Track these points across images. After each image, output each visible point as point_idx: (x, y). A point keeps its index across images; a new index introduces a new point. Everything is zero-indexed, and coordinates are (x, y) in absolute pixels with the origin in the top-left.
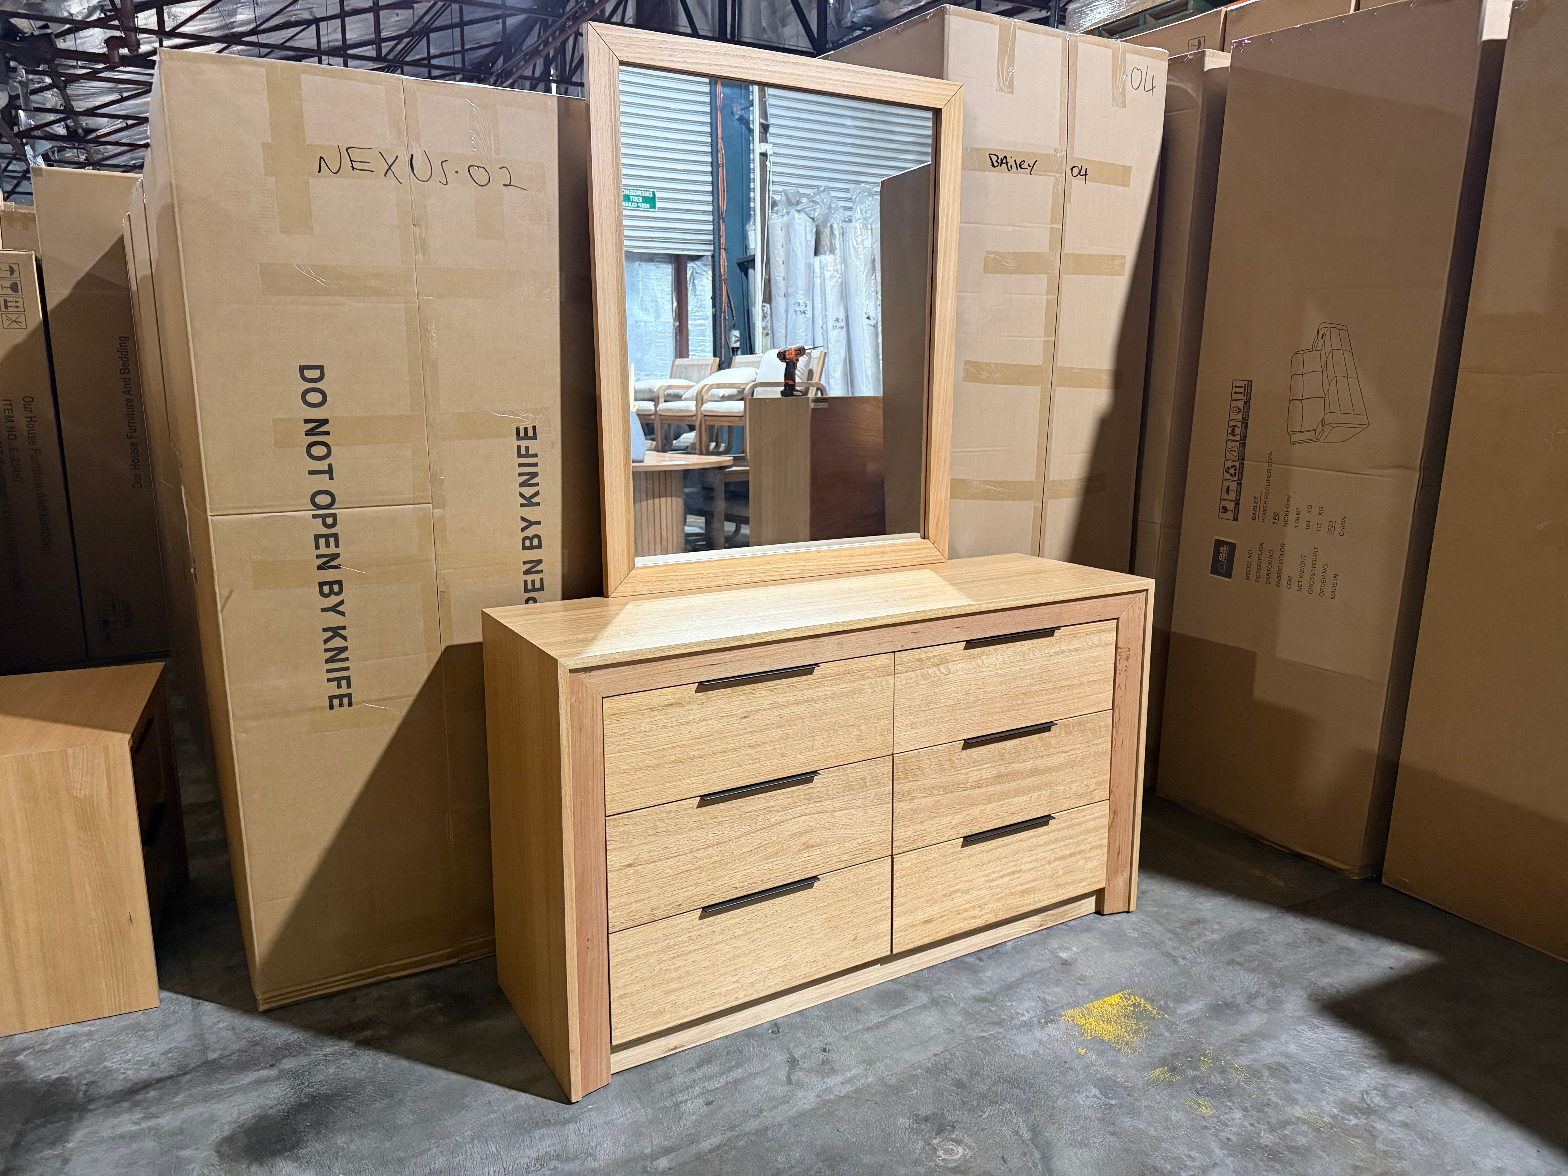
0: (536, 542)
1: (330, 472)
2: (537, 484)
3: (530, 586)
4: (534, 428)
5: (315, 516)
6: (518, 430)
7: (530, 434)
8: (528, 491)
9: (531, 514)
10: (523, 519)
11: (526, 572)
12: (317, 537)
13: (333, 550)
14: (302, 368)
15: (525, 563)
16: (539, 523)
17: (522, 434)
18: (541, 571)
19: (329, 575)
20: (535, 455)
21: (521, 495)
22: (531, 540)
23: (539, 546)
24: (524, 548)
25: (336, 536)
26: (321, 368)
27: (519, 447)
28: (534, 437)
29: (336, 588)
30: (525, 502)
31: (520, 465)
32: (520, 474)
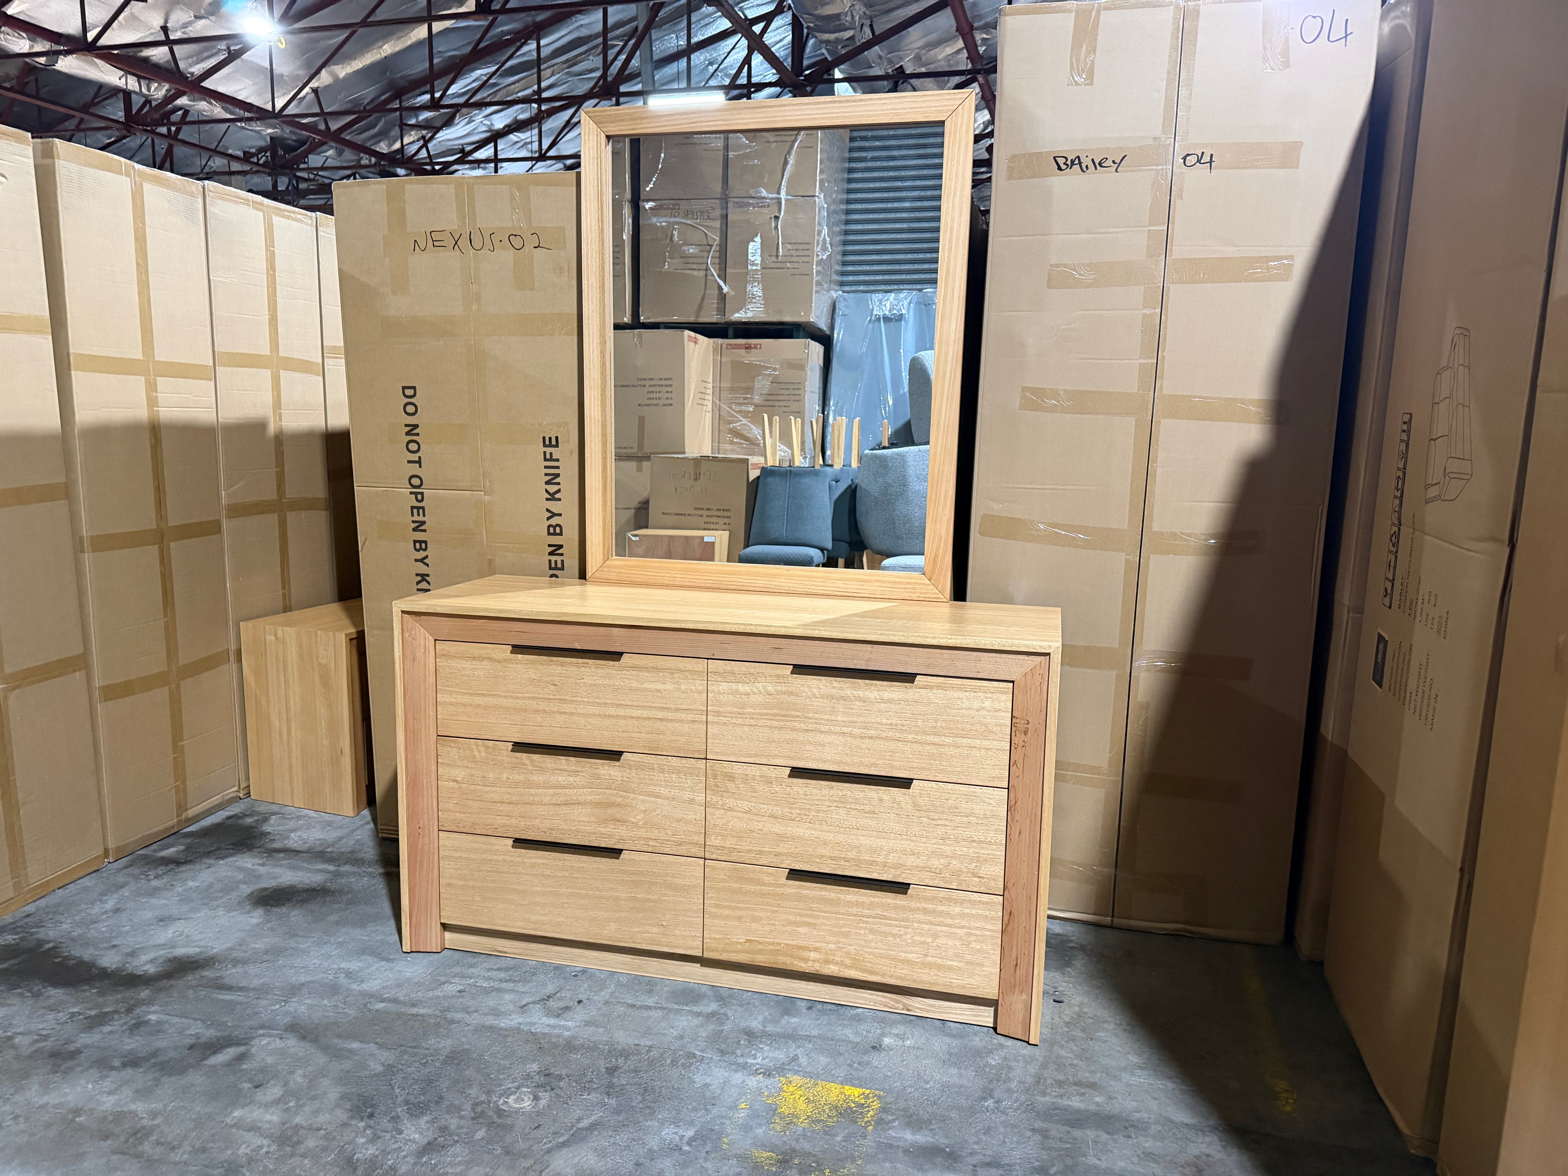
0: (558, 530)
1: (419, 462)
2: (559, 484)
3: (553, 565)
4: (557, 438)
5: (411, 493)
6: (544, 438)
7: (554, 443)
8: (552, 489)
9: (555, 507)
10: (548, 510)
11: (551, 554)
12: (412, 508)
13: (421, 518)
14: (404, 388)
15: (550, 546)
16: (560, 515)
17: (547, 443)
18: (562, 555)
19: (420, 536)
20: (558, 460)
21: (547, 491)
22: (555, 527)
23: (561, 534)
24: (549, 534)
25: (423, 508)
26: (414, 388)
27: (545, 453)
28: (557, 446)
29: (423, 545)
30: (549, 497)
31: (546, 467)
32: (546, 475)
